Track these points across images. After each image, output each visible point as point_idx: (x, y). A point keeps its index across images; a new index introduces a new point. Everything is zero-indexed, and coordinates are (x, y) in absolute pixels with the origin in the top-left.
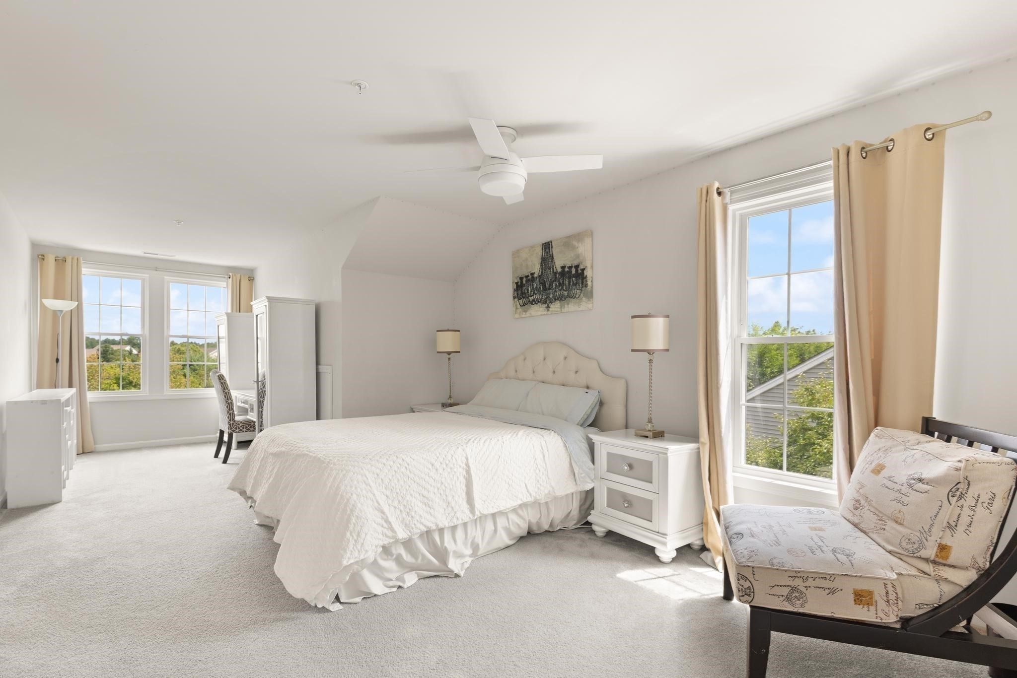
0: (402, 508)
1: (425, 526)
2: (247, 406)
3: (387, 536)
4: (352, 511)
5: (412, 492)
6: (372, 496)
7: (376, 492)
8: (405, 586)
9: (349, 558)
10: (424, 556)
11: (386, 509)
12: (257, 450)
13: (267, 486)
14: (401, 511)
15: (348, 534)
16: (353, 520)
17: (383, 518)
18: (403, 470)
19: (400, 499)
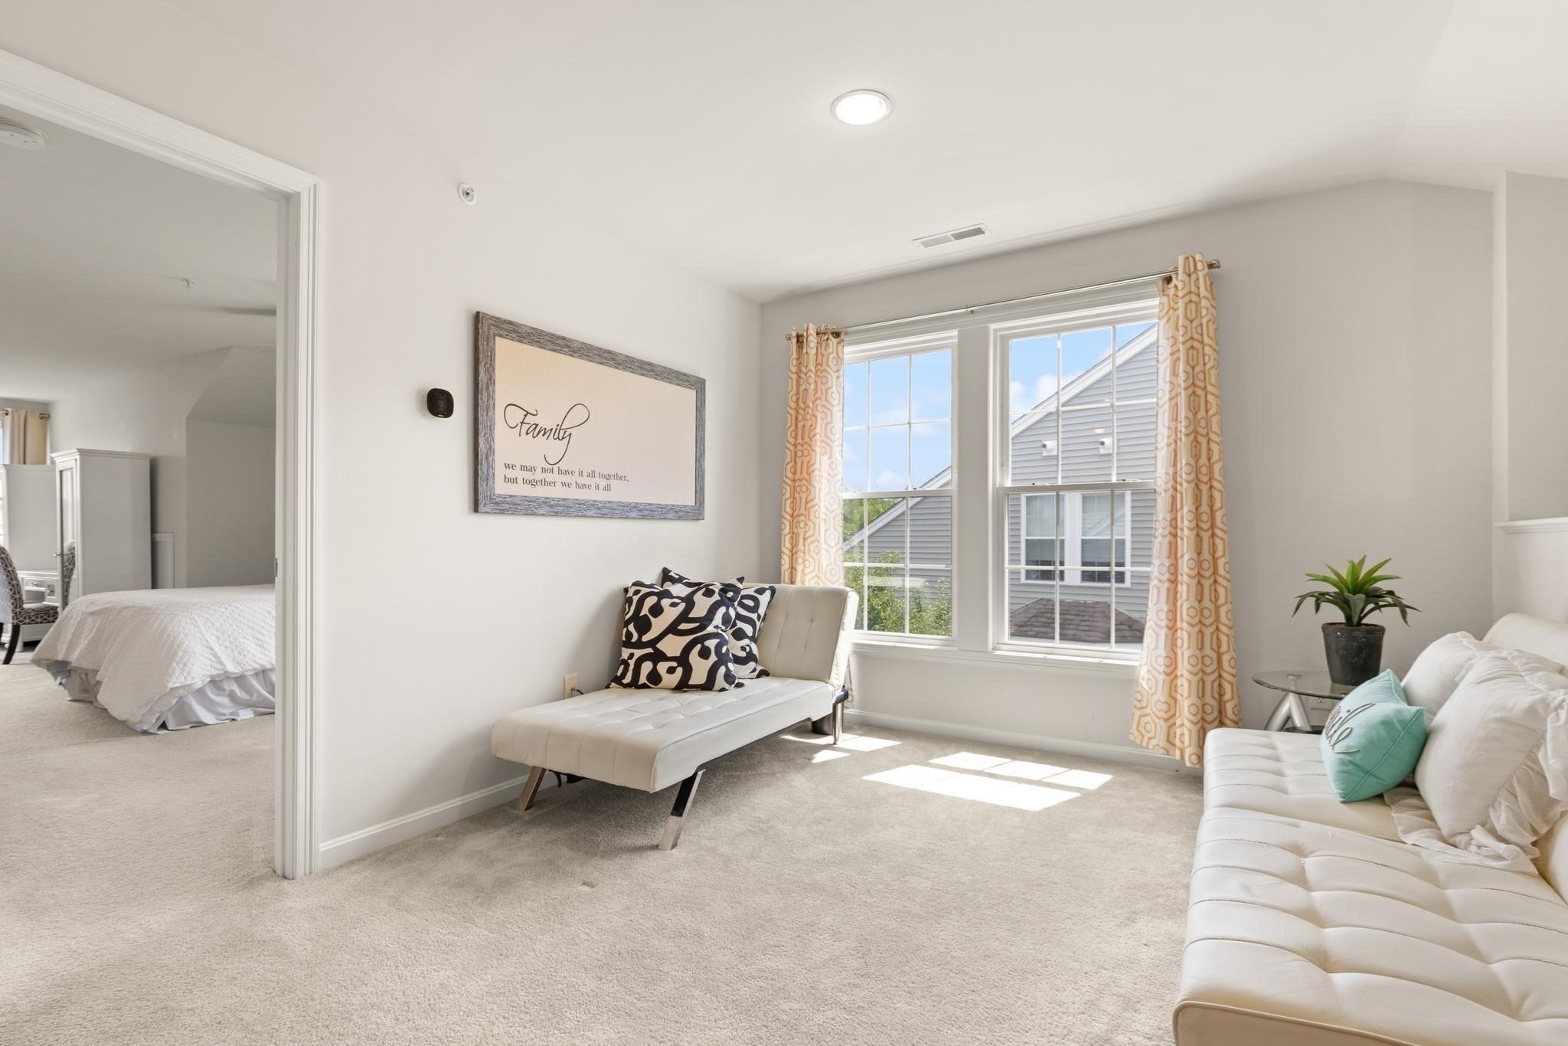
0: (233, 647)
1: (258, 664)
2: (42, 589)
3: (215, 668)
4: (178, 646)
5: (245, 635)
6: (201, 635)
7: (205, 633)
8: (239, 719)
9: (175, 683)
10: (259, 694)
11: (216, 647)
12: (72, 616)
13: (86, 642)
14: (232, 651)
15: (174, 664)
16: (180, 653)
17: (211, 654)
18: (236, 616)
19: (232, 640)
